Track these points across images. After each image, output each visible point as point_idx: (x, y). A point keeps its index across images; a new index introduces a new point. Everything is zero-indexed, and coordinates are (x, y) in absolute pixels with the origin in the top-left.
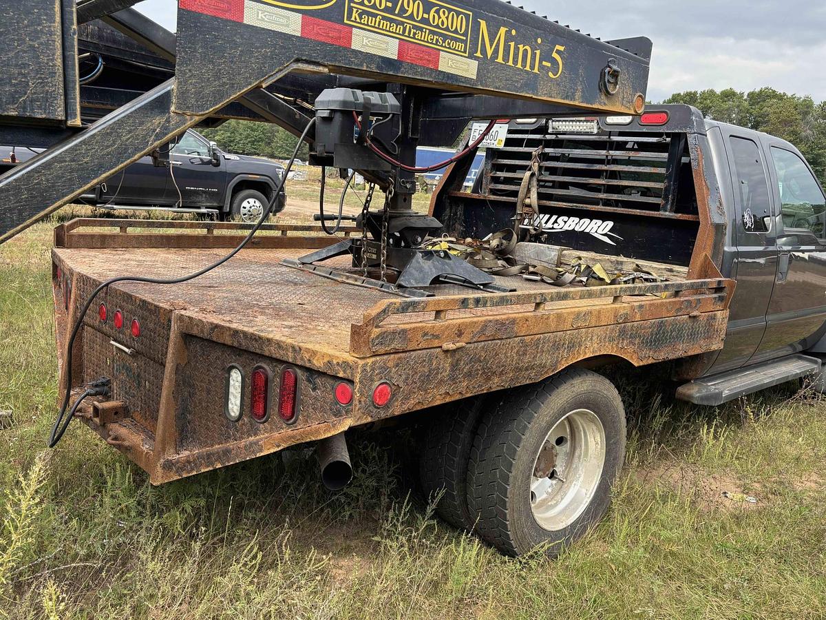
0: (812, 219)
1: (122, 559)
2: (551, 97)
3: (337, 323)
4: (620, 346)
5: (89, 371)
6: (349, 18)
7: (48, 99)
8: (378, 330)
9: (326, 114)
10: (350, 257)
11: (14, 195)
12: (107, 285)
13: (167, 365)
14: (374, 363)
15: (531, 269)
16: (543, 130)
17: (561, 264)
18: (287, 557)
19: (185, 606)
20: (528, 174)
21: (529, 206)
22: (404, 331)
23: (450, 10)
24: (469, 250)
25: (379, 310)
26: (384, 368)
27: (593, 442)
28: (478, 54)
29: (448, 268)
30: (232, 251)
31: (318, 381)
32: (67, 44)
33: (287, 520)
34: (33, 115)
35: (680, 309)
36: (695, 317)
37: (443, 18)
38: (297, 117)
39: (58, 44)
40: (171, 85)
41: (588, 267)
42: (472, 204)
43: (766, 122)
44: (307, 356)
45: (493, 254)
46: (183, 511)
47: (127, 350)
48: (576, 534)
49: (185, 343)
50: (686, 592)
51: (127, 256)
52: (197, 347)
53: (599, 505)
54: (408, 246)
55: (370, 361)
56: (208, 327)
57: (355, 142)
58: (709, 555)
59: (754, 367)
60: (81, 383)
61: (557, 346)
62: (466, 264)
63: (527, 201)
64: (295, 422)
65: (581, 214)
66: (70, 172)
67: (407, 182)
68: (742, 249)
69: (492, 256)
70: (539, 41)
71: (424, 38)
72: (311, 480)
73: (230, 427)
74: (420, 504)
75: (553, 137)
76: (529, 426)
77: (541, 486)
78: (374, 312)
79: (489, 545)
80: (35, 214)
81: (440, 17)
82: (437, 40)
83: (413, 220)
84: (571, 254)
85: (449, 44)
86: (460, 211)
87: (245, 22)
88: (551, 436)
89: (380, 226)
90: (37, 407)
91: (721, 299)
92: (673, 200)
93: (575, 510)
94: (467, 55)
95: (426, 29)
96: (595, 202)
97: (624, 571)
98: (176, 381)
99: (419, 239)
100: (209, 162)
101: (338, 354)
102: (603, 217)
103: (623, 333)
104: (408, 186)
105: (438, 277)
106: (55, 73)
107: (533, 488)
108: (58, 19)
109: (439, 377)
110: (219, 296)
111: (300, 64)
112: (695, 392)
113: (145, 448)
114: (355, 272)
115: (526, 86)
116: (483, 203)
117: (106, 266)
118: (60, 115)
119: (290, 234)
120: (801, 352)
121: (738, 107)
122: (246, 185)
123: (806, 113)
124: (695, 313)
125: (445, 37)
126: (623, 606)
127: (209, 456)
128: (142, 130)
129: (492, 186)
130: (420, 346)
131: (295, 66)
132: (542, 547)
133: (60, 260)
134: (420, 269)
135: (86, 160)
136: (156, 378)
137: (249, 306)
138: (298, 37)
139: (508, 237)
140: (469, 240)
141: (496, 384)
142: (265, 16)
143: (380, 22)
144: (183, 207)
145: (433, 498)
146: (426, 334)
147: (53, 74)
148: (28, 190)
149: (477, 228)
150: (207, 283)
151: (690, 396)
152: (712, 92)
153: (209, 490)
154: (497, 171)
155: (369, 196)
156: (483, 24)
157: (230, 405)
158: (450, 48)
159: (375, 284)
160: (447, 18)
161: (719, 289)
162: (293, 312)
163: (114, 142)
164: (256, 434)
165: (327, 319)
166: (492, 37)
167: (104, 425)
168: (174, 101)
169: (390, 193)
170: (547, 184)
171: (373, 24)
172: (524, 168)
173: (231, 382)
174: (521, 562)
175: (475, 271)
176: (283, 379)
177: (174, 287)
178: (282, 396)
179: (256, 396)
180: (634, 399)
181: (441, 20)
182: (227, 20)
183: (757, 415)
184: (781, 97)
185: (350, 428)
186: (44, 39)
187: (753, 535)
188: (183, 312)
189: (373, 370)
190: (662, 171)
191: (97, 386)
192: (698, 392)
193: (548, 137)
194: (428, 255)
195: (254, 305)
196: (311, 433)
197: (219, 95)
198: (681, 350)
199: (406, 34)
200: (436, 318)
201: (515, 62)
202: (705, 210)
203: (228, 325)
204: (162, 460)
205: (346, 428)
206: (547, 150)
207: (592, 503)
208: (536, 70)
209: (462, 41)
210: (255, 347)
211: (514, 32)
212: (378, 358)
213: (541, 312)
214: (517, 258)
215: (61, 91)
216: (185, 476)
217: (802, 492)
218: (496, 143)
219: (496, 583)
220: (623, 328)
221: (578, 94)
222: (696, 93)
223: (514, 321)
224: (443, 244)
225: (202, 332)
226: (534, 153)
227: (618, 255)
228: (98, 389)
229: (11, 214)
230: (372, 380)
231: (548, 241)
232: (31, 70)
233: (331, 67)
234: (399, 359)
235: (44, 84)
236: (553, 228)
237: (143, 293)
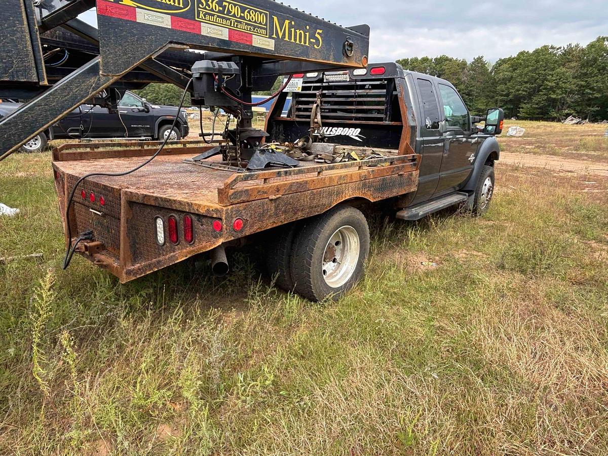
0: (461, 122)
1: (110, 323)
2: (316, 59)
3: (212, 190)
4: (363, 192)
5: (80, 227)
6: (198, 17)
7: (26, 70)
8: (232, 191)
9: (198, 75)
10: (220, 156)
11: (15, 126)
12: (84, 179)
13: (122, 219)
14: (232, 208)
15: (319, 156)
16: (321, 81)
17: (335, 153)
18: (198, 313)
19: (146, 343)
20: (315, 105)
21: (317, 123)
22: (247, 190)
23: (256, 11)
24: (287, 148)
25: (232, 180)
26: (238, 211)
27: (354, 243)
28: (274, 36)
29: (274, 159)
30: (151, 157)
31: (203, 220)
32: (33, 38)
33: (198, 295)
34: (19, 80)
35: (393, 171)
36: (401, 175)
37: (253, 15)
38: (182, 78)
39: (28, 37)
40: (98, 59)
41: (349, 153)
42: (287, 124)
43: (444, 74)
44: (196, 208)
45: (300, 150)
46: (141, 296)
47: (99, 213)
48: (347, 288)
49: (130, 207)
50: (402, 310)
51: (96, 163)
52: (137, 208)
53: (358, 273)
54: (252, 147)
55: (230, 207)
56: (141, 196)
57: (216, 90)
58: (413, 292)
59: (436, 200)
60: (77, 234)
61: (330, 194)
62: (285, 156)
63: (316, 120)
64: (194, 243)
65: (344, 126)
66: (45, 112)
67: (248, 112)
68: (425, 138)
69: (299, 151)
70: (308, 27)
71: (242, 27)
72: (211, 275)
73: (160, 249)
74: (267, 281)
75: (327, 84)
76: (319, 236)
77: (329, 267)
78: (229, 181)
79: (304, 298)
80: (28, 137)
81: (250, 15)
82: (250, 29)
83: (253, 133)
84: (340, 147)
85: (257, 31)
86: (281, 128)
87: (138, 21)
88: (332, 240)
89: (235, 137)
90: (56, 251)
91: (415, 165)
92: (390, 115)
93: (346, 277)
94: (268, 37)
95: (243, 22)
96: (351, 118)
97: (371, 303)
98: (127, 227)
99: (257, 143)
100: (143, 111)
101: (211, 205)
102: (355, 126)
103: (364, 185)
104: (249, 114)
105: (269, 163)
106: (29, 55)
107: (324, 268)
108: (25, 23)
109: (269, 213)
110: (148, 181)
111: (173, 45)
112: (405, 214)
113: (115, 265)
114: (224, 164)
115: (302, 54)
116: (293, 122)
117: (83, 169)
118: (35, 79)
119: (188, 146)
120: (458, 191)
121: (429, 66)
122: (165, 122)
123: (464, 68)
124: (401, 173)
125: (255, 27)
126: (370, 320)
127: (150, 265)
128: (84, 86)
129: (297, 113)
130: (257, 198)
131: (170, 46)
132: (330, 296)
133: (58, 168)
134: (259, 159)
135: (53, 104)
136: (117, 227)
137: (164, 184)
138: (169, 29)
139: (307, 140)
140: (287, 143)
141: (300, 216)
142: (149, 17)
143: (216, 19)
144: (128, 137)
145: (274, 277)
146: (259, 192)
147: (27, 56)
148: (22, 123)
149: (291, 137)
150: (141, 174)
151: (403, 217)
152: (416, 59)
153: (154, 284)
154: (299, 105)
155: (227, 121)
156: (275, 18)
157: (159, 238)
158: (258, 33)
159: (235, 169)
160: (255, 16)
161: (413, 160)
162: (189, 186)
163: (69, 93)
164: (174, 252)
165: (207, 188)
166: (281, 26)
167: (91, 255)
168: (101, 68)
169: (239, 118)
170: (326, 111)
171: (212, 20)
172: (313, 102)
173: (158, 225)
174: (320, 304)
175: (289, 159)
176: (185, 221)
177: (122, 178)
178: (185, 230)
179: (172, 232)
180: (376, 221)
181: (251, 17)
182: (127, 21)
183: (436, 223)
184: (451, 60)
185: (222, 243)
186: (19, 35)
187: (434, 281)
188: (127, 190)
189: (232, 212)
190: (384, 99)
191: (85, 235)
192: (407, 214)
193: (324, 84)
194: (263, 151)
195: (167, 184)
196: (202, 248)
197: (128, 64)
198: (396, 192)
199: (232, 25)
200: (264, 183)
201: (295, 40)
202: (405, 118)
203: (152, 194)
204: (125, 270)
205: (221, 243)
206: (324, 92)
207: (354, 272)
208: (307, 44)
209: (264, 29)
210: (167, 205)
211: (293, 23)
212: (234, 206)
213: (321, 176)
214: (312, 152)
215: (33, 65)
216: (138, 277)
217: (458, 259)
218: (297, 89)
219: (308, 316)
220: (364, 182)
221: (331, 57)
222: (408, 59)
223: (306, 182)
224: (273, 146)
225: (138, 199)
226: (317, 94)
227: (364, 146)
228: (86, 236)
229: (14, 137)
230: (232, 218)
231: (328, 141)
232: (14, 54)
233: (191, 46)
234: (246, 205)
235: (23, 61)
236: (330, 134)
237: (105, 182)
